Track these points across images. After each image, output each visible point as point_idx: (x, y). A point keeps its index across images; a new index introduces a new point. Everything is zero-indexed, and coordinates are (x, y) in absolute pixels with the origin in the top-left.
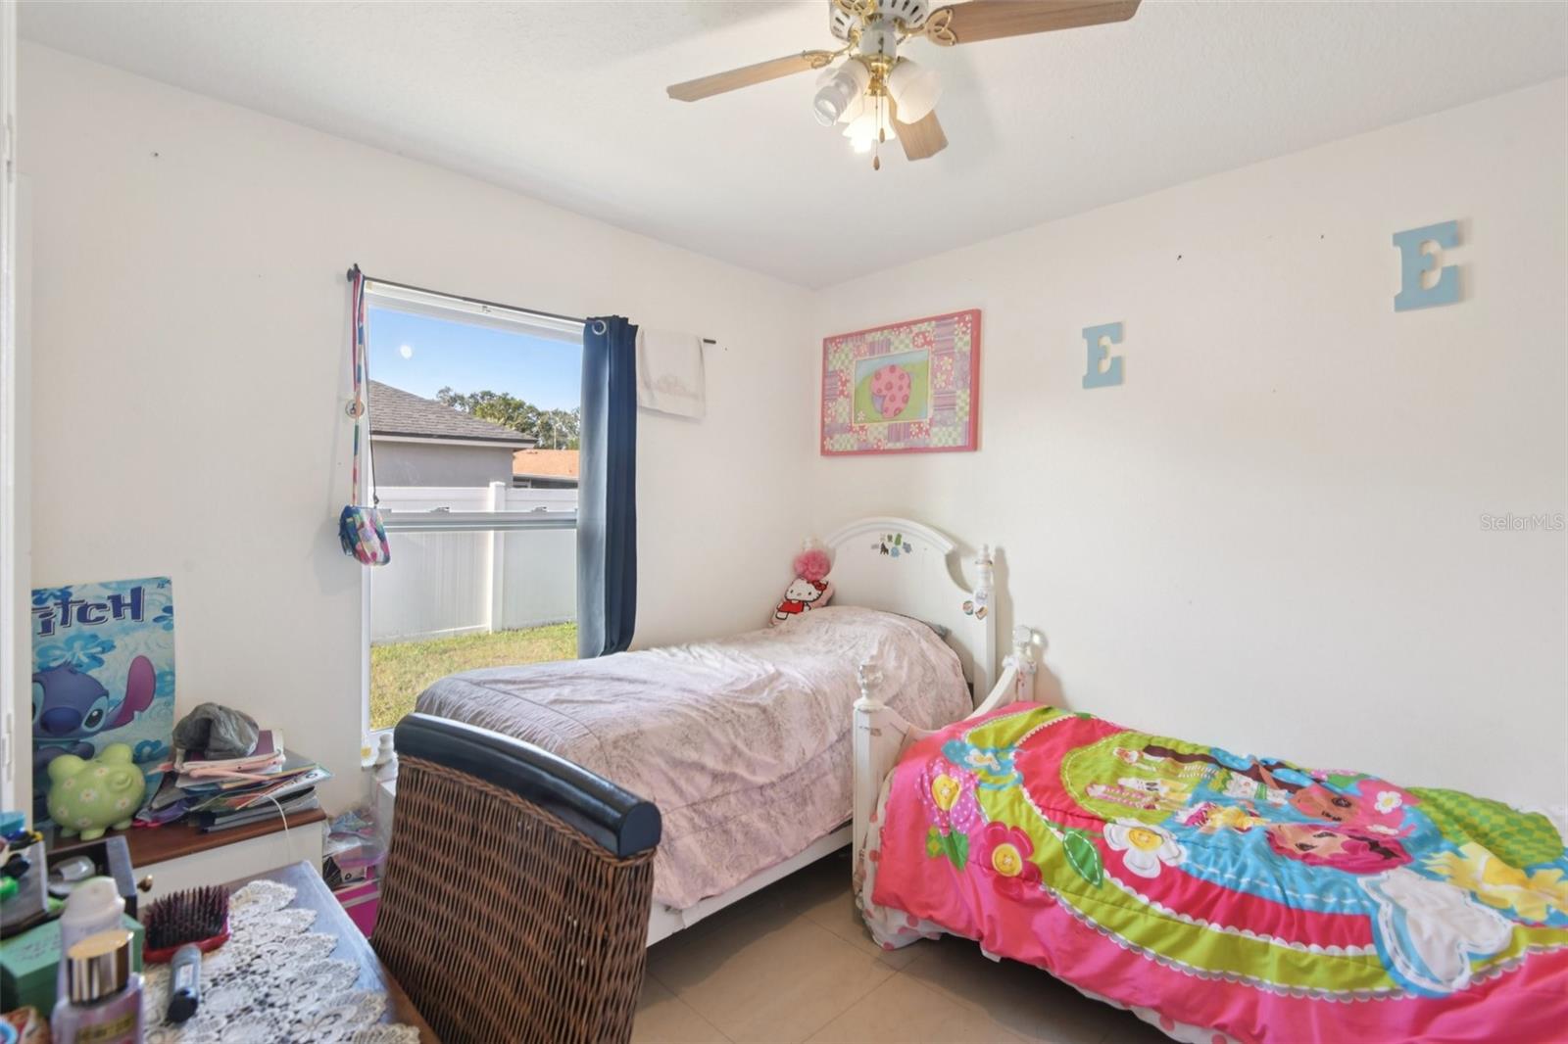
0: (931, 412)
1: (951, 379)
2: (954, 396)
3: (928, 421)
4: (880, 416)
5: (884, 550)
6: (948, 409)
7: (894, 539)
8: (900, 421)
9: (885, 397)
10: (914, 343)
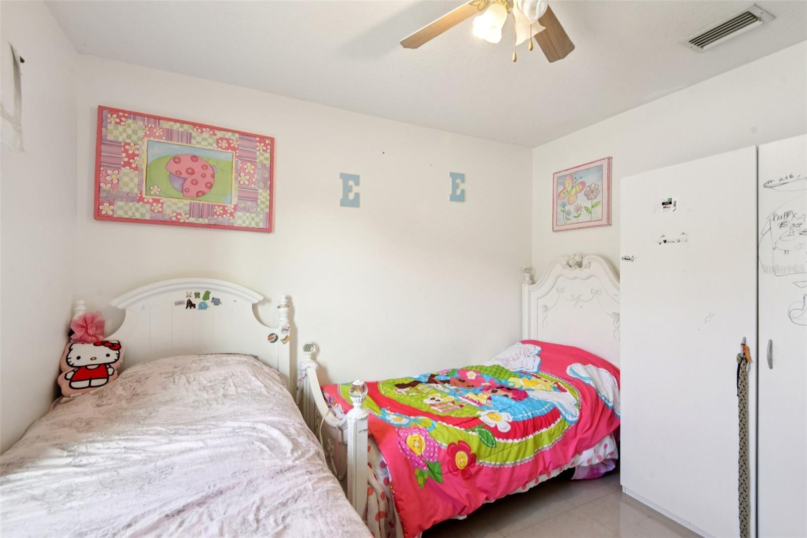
0: (235, 200)
1: (254, 180)
2: (257, 193)
3: (233, 207)
4: (181, 195)
5: (190, 304)
6: (251, 201)
7: (202, 296)
8: (203, 201)
9: (185, 179)
10: (217, 145)
